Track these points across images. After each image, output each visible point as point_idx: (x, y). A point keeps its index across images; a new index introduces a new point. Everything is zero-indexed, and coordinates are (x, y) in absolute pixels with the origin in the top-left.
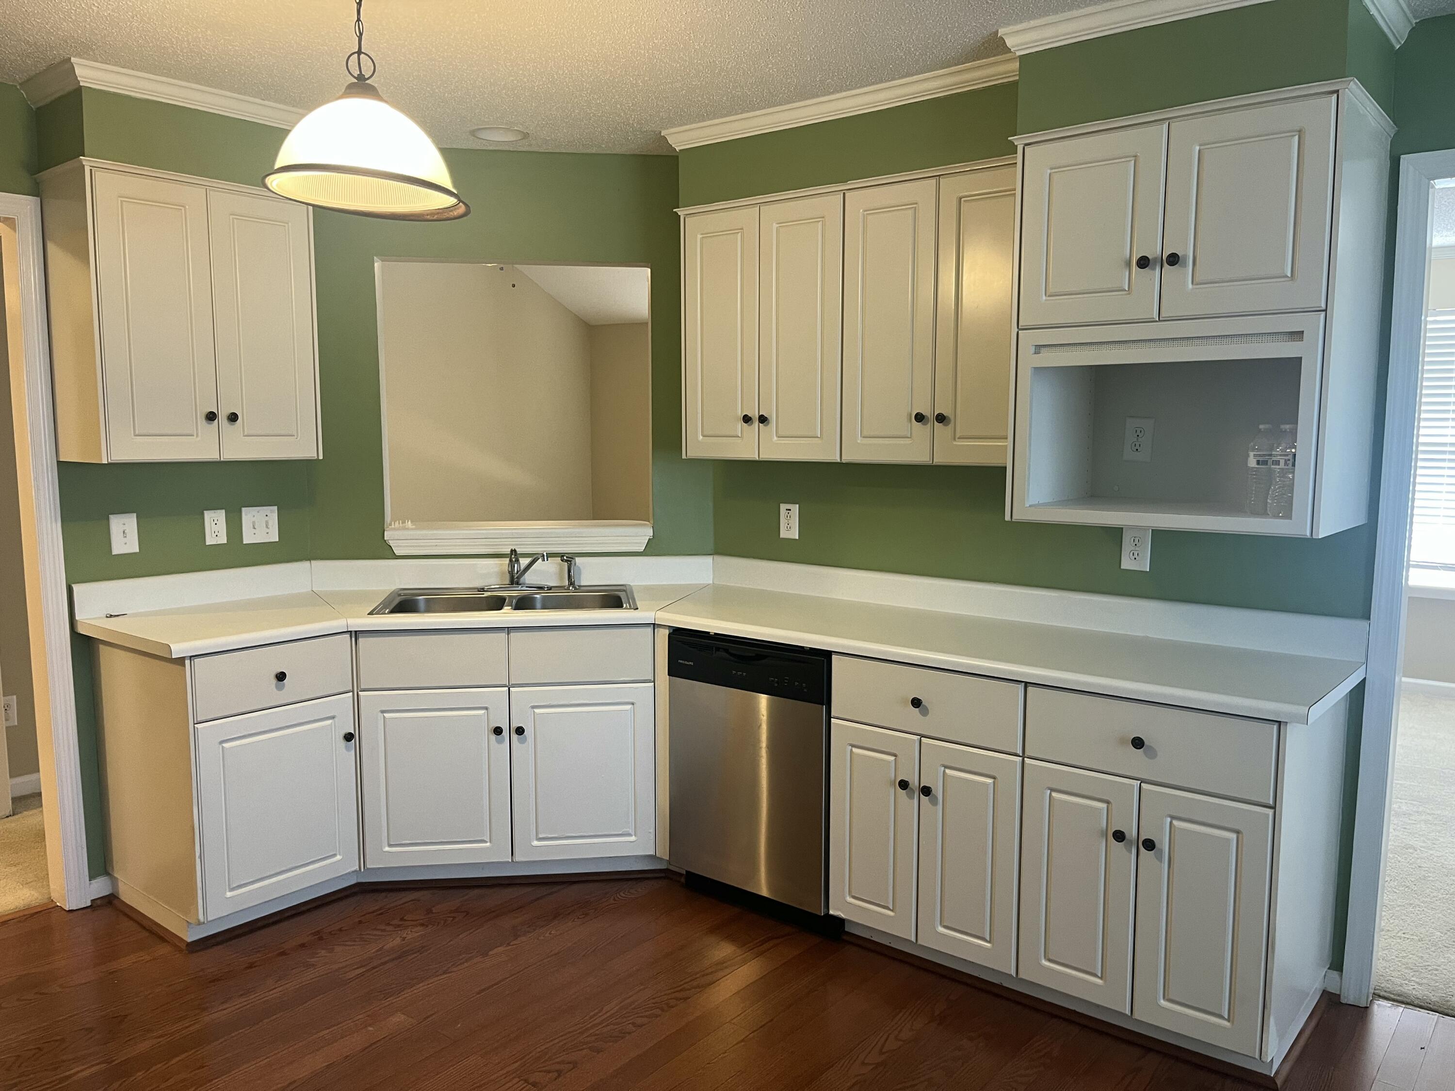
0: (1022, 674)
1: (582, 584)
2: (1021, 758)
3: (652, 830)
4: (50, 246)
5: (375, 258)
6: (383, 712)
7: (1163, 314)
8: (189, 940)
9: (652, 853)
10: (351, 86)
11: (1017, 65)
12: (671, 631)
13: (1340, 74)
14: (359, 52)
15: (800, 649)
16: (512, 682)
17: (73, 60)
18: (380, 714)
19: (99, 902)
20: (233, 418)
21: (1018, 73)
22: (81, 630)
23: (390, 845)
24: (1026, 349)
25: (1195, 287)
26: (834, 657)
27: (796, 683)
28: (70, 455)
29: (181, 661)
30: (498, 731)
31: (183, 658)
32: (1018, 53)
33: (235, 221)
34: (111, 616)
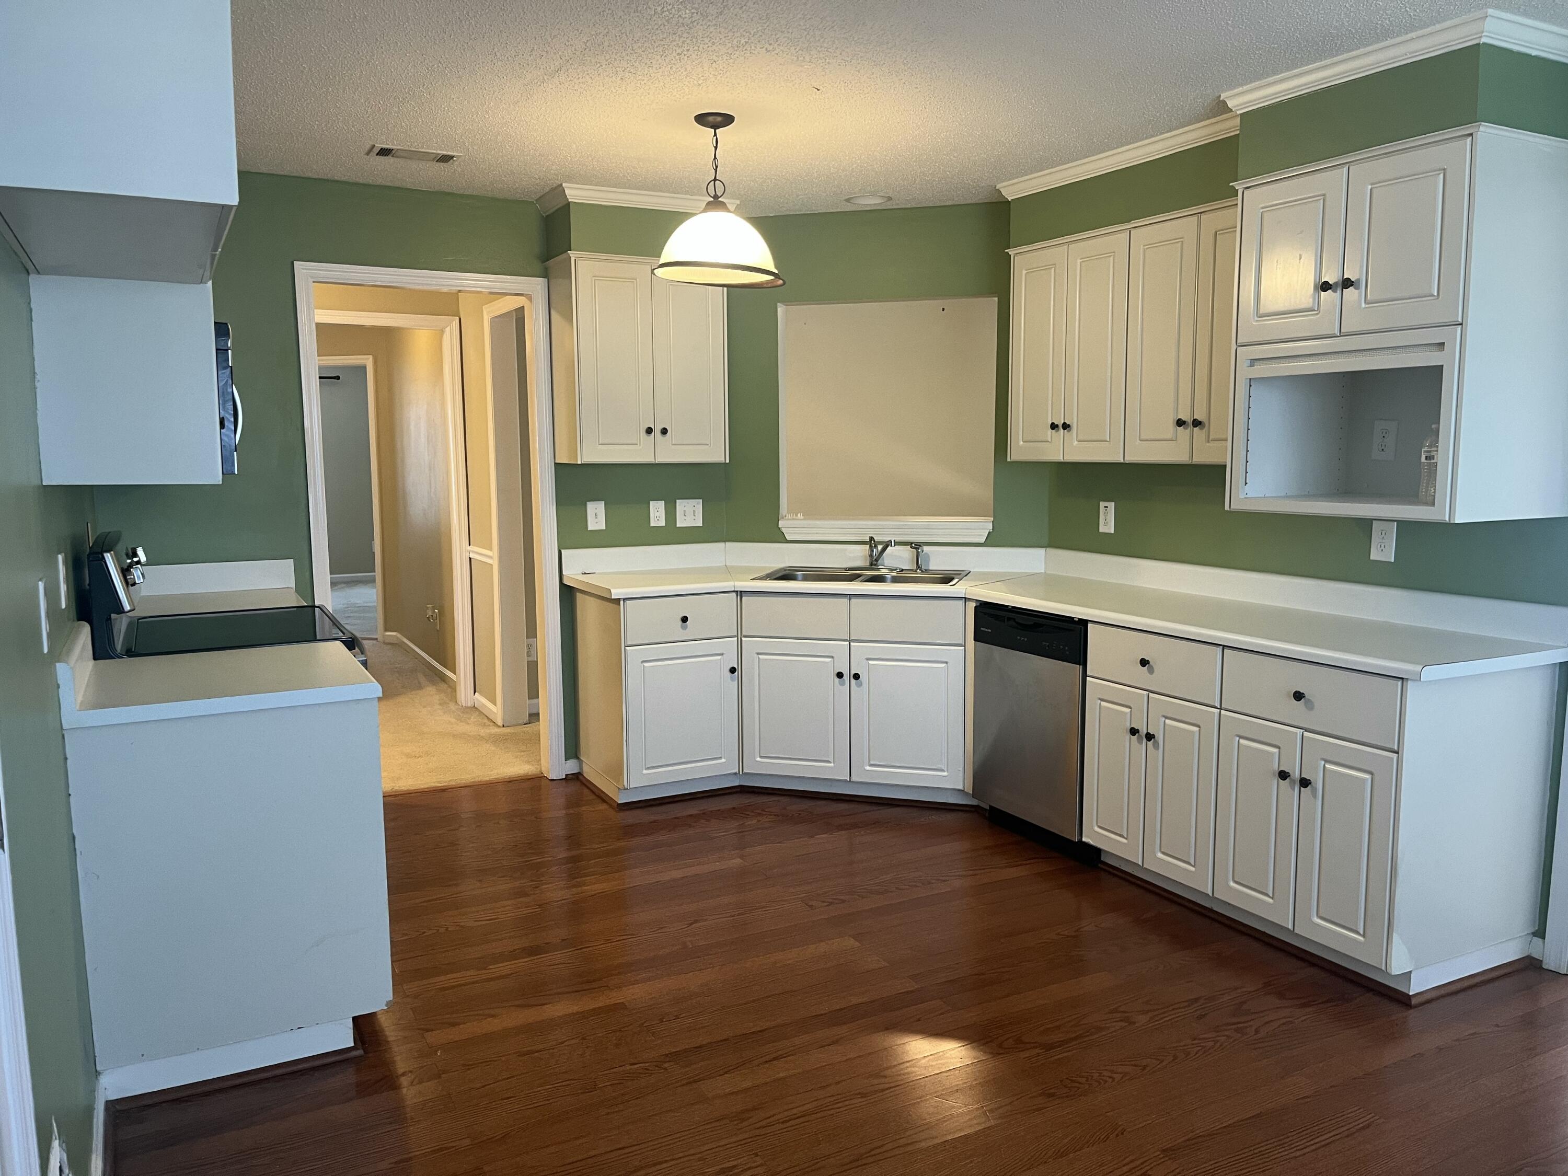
0: (1221, 638)
1: (931, 568)
2: (1219, 710)
3: (961, 769)
4: (553, 312)
5: (778, 304)
6: (758, 654)
7: (1343, 330)
8: (619, 802)
9: (961, 787)
10: (709, 203)
11: (1238, 119)
12: (978, 604)
13: (1473, 119)
14: (715, 180)
15: (1068, 619)
16: (852, 638)
17: (564, 185)
18: (756, 655)
19: (570, 776)
20: (664, 431)
21: (1239, 128)
22: (566, 582)
23: (761, 757)
24: (1243, 364)
25: (1367, 306)
26: (1090, 625)
27: (1061, 647)
28: (563, 459)
29: (617, 601)
30: (840, 675)
31: (619, 599)
32: (1239, 112)
33: (671, 287)
34: (585, 573)
